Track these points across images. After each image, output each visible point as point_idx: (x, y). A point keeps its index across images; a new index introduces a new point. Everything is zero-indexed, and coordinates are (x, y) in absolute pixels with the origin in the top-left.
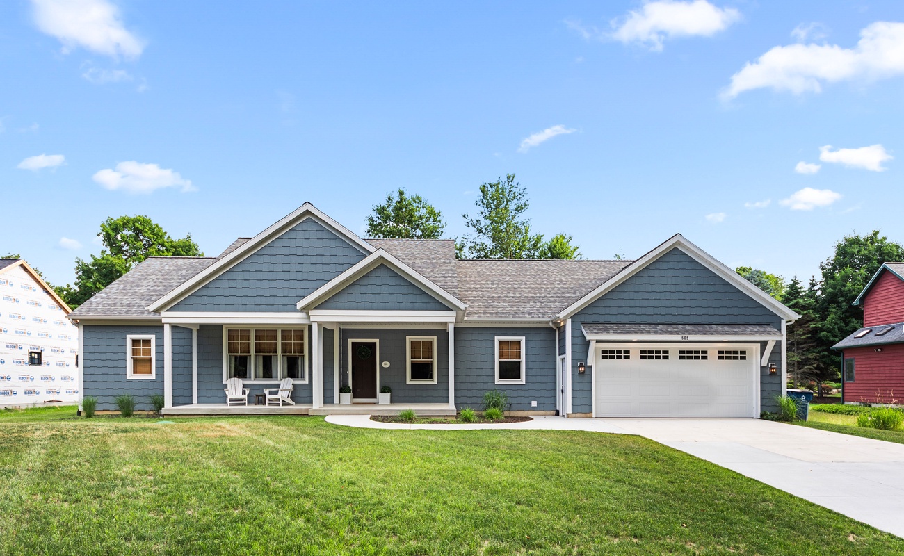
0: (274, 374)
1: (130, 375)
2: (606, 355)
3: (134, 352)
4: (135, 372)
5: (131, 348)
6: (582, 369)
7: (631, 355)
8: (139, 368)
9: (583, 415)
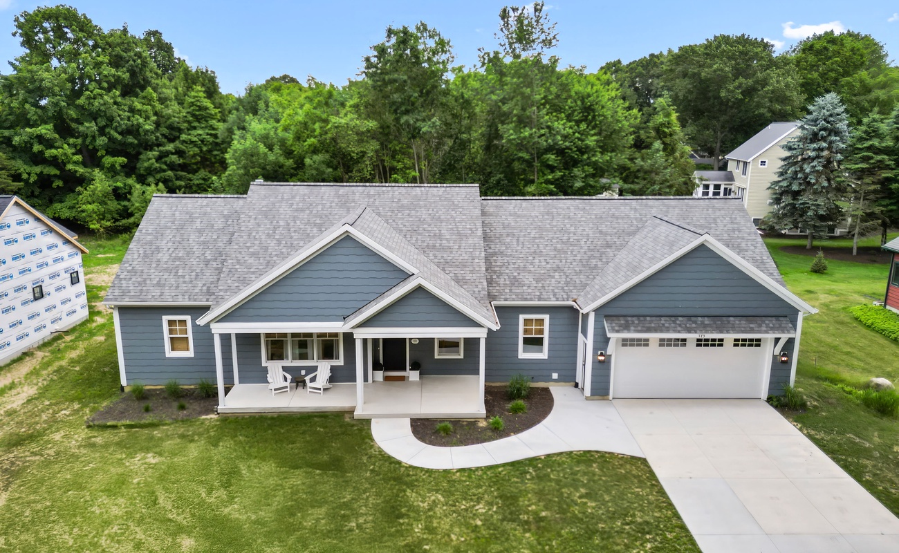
0: (310, 355)
1: (170, 354)
2: (625, 343)
3: (171, 332)
4: (173, 349)
5: (168, 328)
6: (602, 358)
7: (650, 343)
8: (177, 345)
9: (601, 398)
